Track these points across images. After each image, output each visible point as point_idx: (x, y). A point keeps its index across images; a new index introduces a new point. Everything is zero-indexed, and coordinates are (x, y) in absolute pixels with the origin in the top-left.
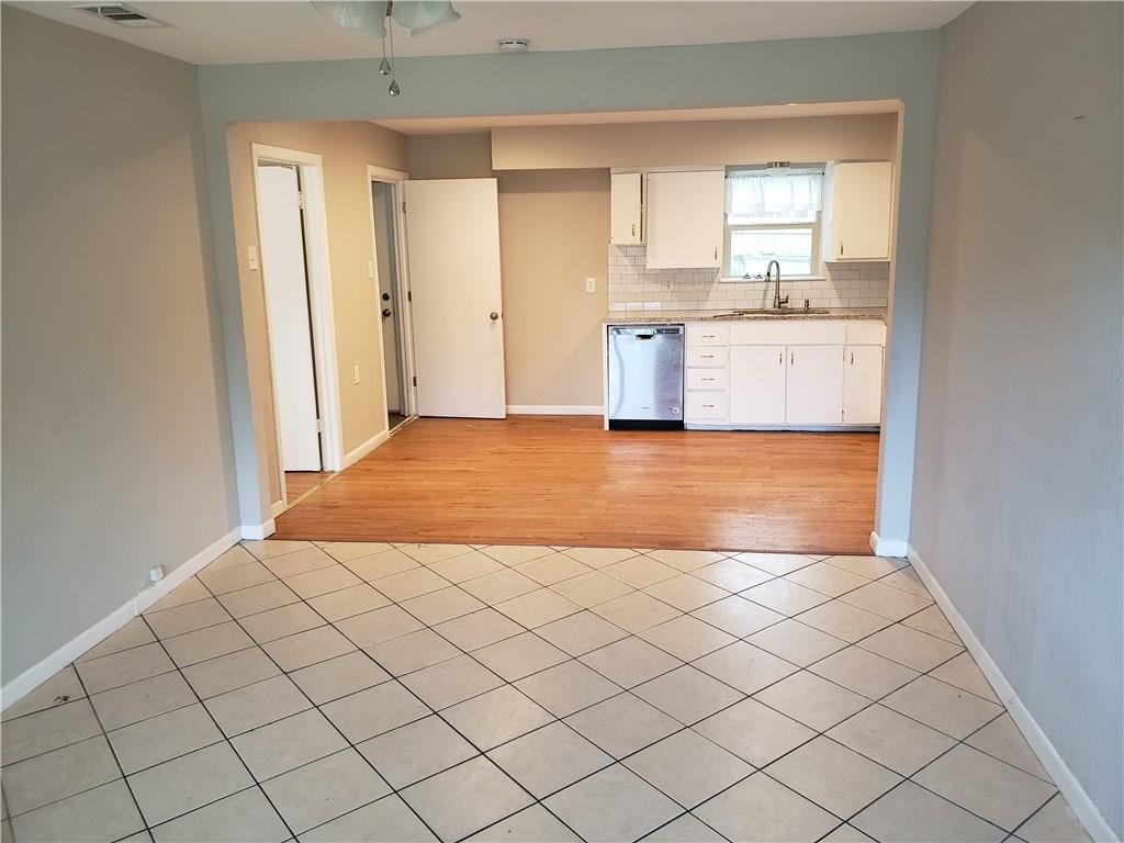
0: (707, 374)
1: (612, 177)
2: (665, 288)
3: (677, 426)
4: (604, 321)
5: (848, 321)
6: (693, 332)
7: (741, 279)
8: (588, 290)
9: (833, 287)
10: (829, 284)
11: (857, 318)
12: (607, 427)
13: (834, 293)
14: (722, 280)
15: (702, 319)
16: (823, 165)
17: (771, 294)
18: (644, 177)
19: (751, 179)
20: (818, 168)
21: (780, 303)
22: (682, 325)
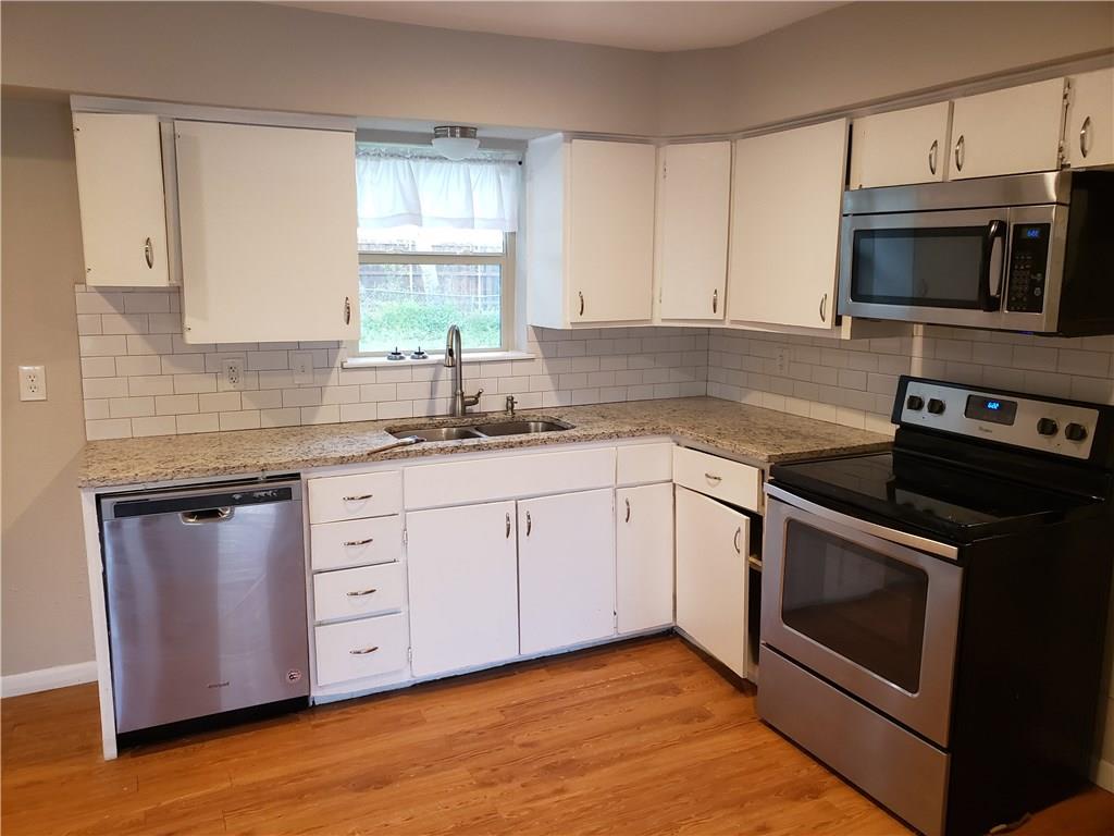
0: (359, 580)
1: (78, 120)
2: (226, 384)
3: (297, 708)
4: (89, 484)
5: (619, 442)
6: (325, 494)
7: (384, 360)
8: (26, 395)
9: (546, 371)
10: (540, 366)
11: (632, 434)
12: (110, 750)
13: (547, 382)
14: (351, 362)
15: (342, 461)
16: (520, 145)
17: (445, 388)
18: (166, 127)
19: (392, 161)
20: (511, 151)
21: (465, 405)
22: (296, 476)
